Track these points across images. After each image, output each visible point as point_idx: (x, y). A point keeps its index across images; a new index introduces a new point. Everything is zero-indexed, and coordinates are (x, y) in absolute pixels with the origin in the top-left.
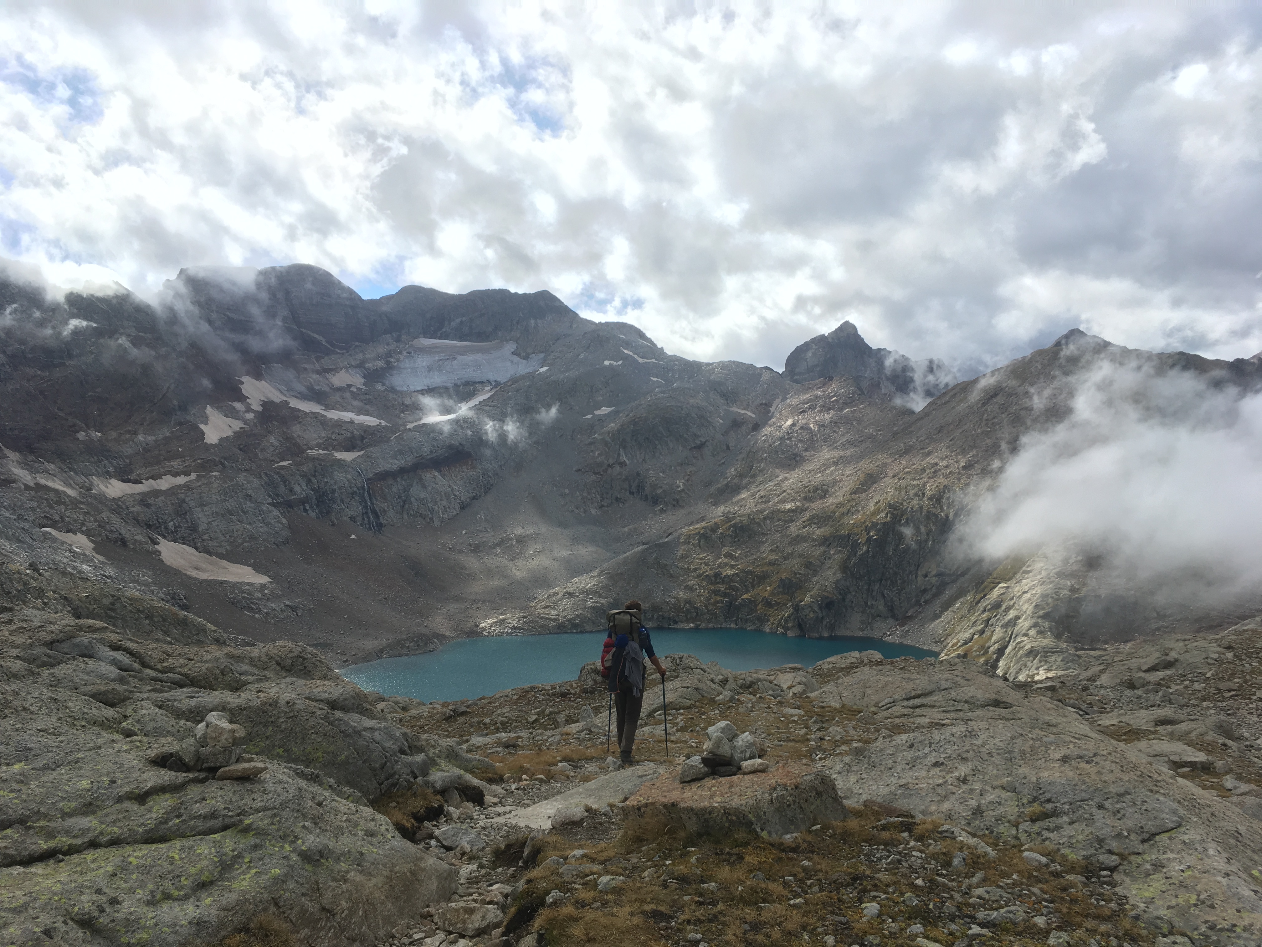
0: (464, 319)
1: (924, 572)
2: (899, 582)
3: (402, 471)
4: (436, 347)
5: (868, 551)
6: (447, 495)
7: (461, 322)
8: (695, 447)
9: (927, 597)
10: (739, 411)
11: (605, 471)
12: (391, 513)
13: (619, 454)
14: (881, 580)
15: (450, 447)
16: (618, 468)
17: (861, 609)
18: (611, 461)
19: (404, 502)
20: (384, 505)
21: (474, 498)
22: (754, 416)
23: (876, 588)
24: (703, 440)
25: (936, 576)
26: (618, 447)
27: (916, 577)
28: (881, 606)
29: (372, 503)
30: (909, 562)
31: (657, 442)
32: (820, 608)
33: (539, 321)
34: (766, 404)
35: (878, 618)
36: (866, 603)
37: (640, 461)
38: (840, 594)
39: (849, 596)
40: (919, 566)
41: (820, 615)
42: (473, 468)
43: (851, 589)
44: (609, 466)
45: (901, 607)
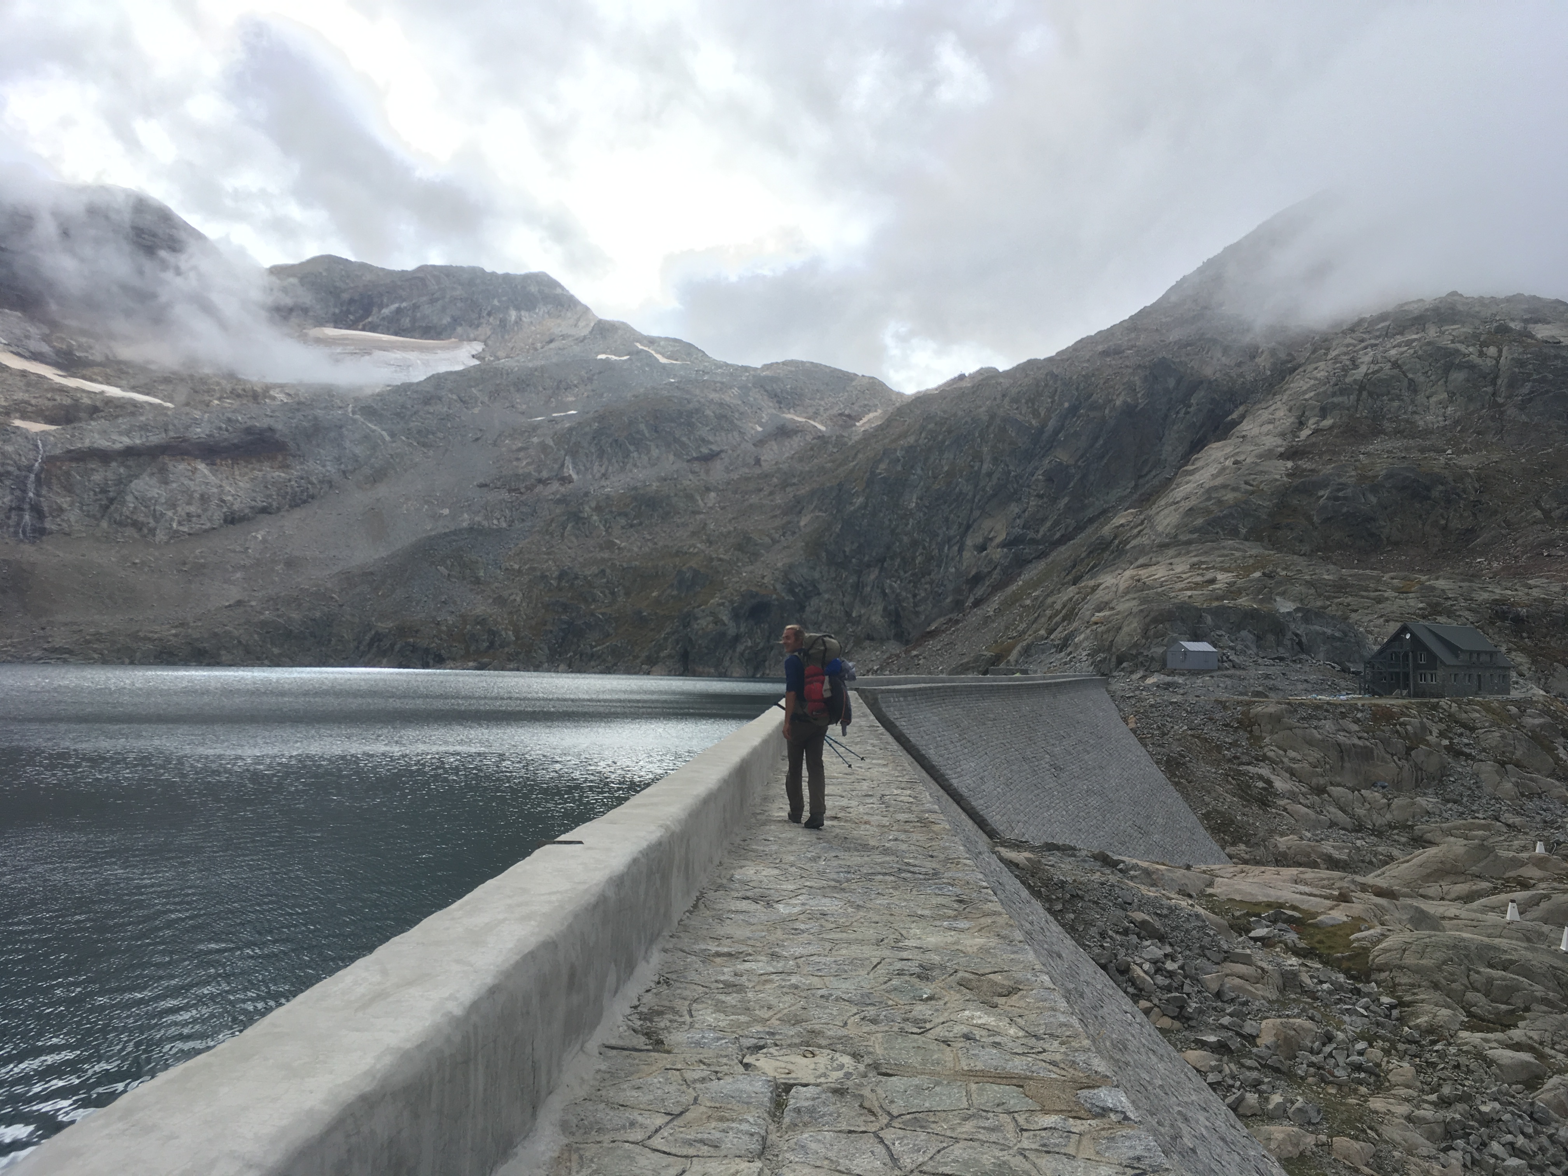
0: (404, 305)
1: (980, 540)
2: (919, 560)
3: (129, 452)
4: (347, 339)
5: (865, 506)
6: (204, 499)
7: (399, 311)
8: (697, 459)
9: (980, 591)
10: (797, 418)
11: (530, 488)
12: (73, 516)
13: (563, 465)
14: (882, 560)
15: (249, 431)
16: (555, 486)
17: (835, 626)
18: (545, 474)
19: (112, 501)
20: (64, 501)
21: (264, 510)
22: (823, 428)
23: (872, 577)
24: (715, 448)
25: (1003, 545)
26: (563, 452)
27: (961, 550)
28: (876, 617)
29: (38, 494)
30: (947, 519)
31: (632, 448)
32: (736, 615)
33: (523, 313)
34: (849, 416)
35: (867, 643)
36: (848, 614)
37: (598, 475)
38: (791, 591)
39: (815, 602)
40: (968, 527)
41: (732, 631)
42: (285, 467)
43: (822, 587)
44: (540, 481)
45: (917, 614)
